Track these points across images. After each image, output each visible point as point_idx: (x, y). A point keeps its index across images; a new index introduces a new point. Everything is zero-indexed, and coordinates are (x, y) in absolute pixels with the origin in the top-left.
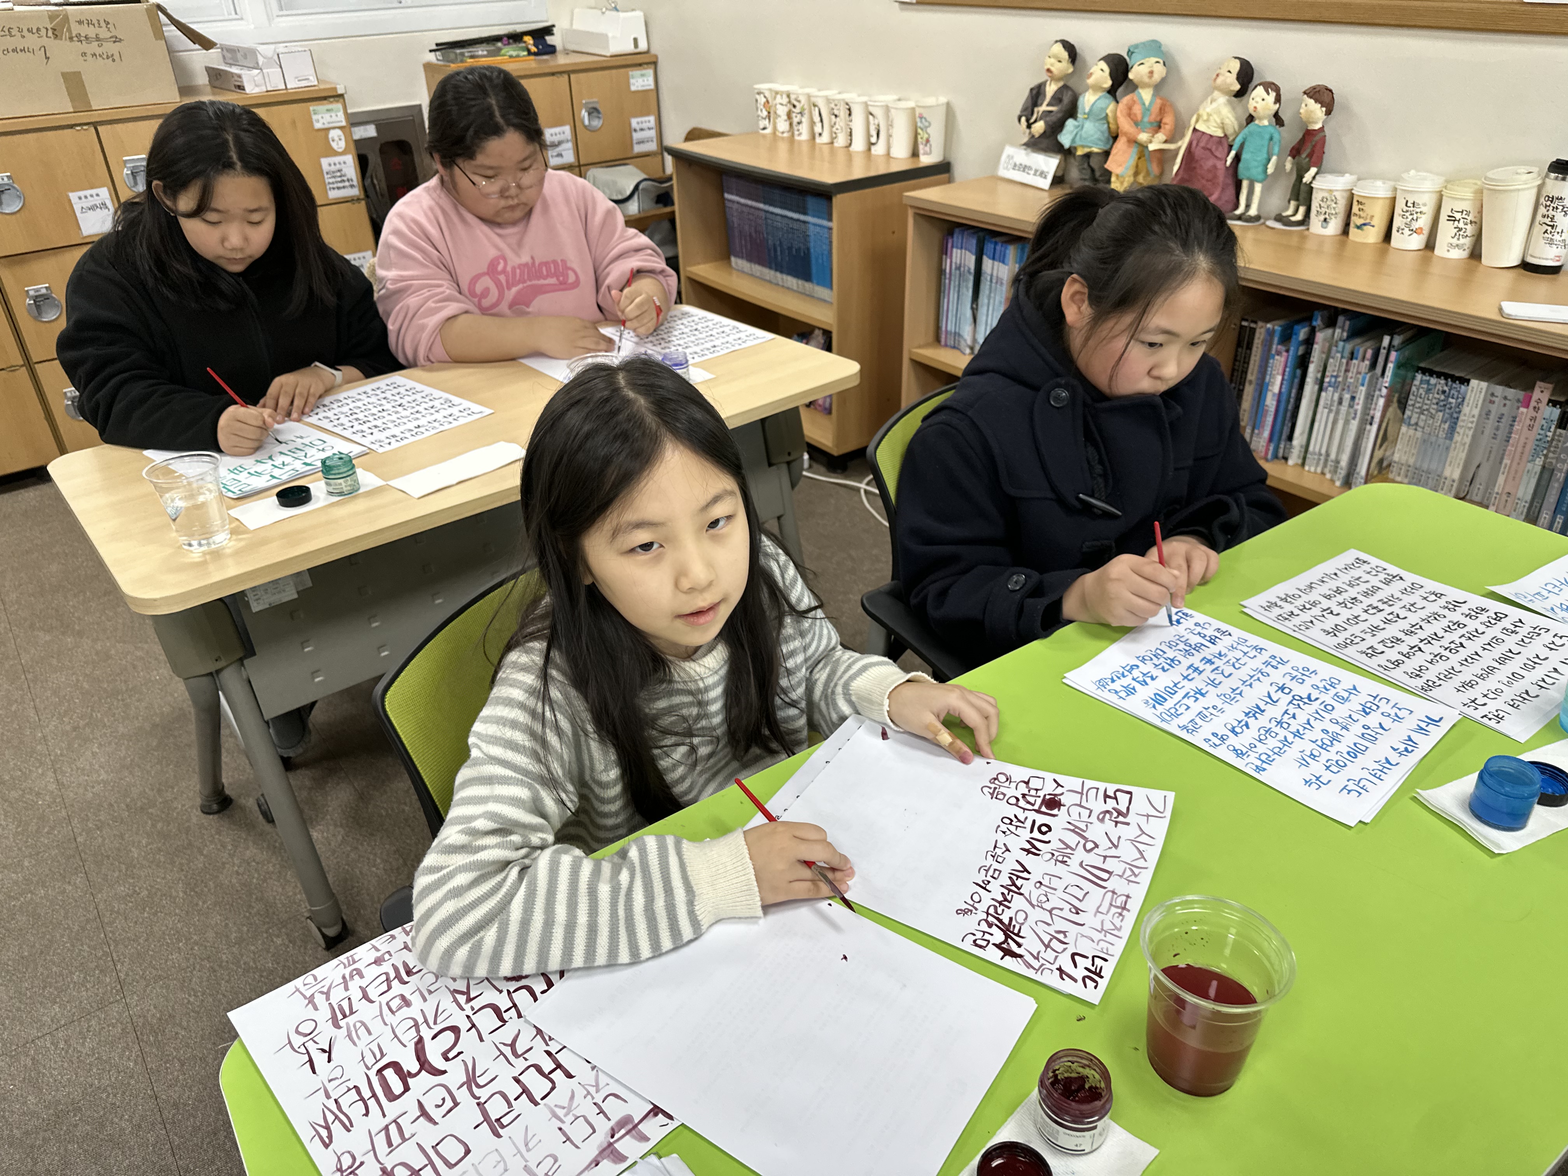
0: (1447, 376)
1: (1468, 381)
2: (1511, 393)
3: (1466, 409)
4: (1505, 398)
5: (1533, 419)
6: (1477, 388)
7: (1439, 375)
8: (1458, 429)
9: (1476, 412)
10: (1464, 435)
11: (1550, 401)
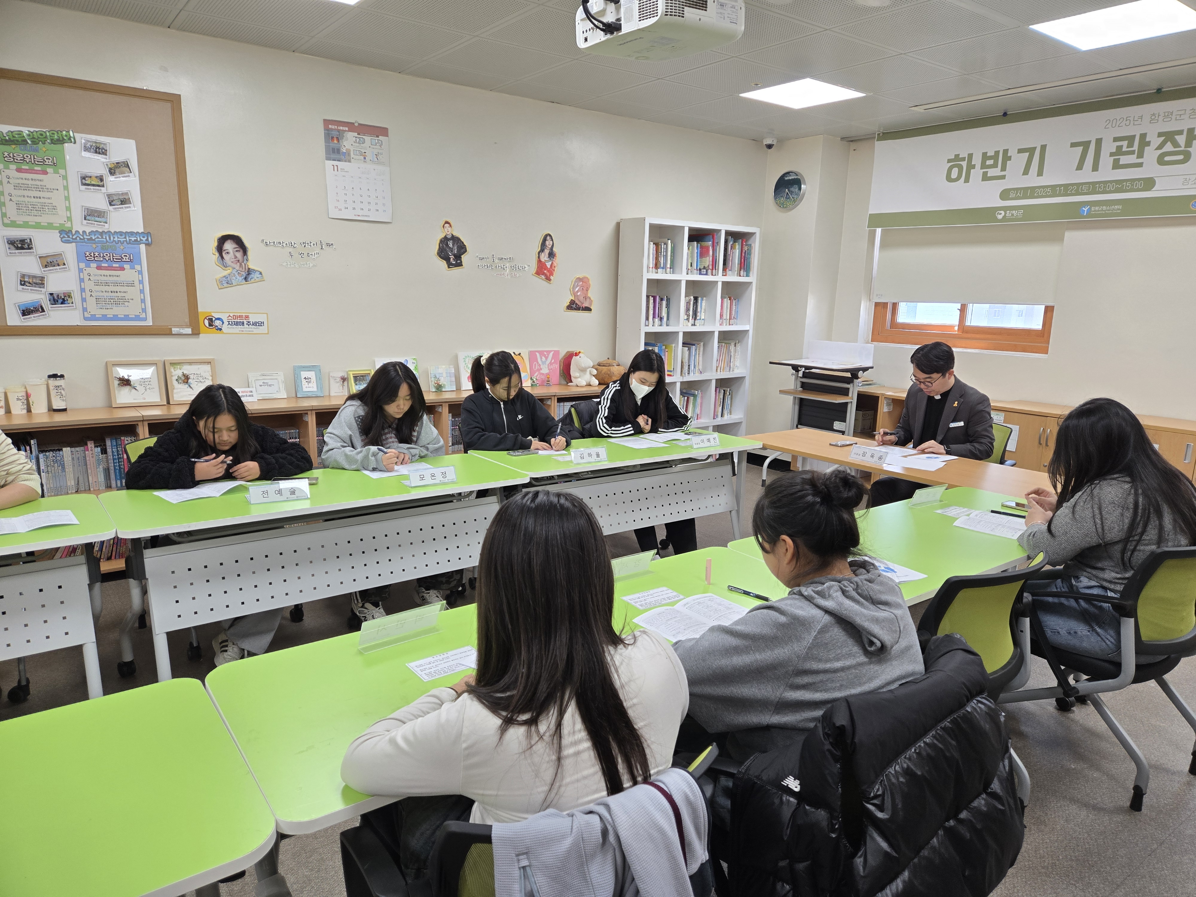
0: (53, 451)
1: (62, 450)
2: (78, 449)
3: (65, 459)
4: (77, 451)
5: (92, 454)
6: (67, 451)
7: (49, 451)
8: (66, 467)
9: (70, 459)
10: (69, 468)
11: (95, 446)
